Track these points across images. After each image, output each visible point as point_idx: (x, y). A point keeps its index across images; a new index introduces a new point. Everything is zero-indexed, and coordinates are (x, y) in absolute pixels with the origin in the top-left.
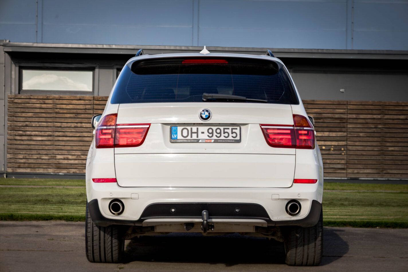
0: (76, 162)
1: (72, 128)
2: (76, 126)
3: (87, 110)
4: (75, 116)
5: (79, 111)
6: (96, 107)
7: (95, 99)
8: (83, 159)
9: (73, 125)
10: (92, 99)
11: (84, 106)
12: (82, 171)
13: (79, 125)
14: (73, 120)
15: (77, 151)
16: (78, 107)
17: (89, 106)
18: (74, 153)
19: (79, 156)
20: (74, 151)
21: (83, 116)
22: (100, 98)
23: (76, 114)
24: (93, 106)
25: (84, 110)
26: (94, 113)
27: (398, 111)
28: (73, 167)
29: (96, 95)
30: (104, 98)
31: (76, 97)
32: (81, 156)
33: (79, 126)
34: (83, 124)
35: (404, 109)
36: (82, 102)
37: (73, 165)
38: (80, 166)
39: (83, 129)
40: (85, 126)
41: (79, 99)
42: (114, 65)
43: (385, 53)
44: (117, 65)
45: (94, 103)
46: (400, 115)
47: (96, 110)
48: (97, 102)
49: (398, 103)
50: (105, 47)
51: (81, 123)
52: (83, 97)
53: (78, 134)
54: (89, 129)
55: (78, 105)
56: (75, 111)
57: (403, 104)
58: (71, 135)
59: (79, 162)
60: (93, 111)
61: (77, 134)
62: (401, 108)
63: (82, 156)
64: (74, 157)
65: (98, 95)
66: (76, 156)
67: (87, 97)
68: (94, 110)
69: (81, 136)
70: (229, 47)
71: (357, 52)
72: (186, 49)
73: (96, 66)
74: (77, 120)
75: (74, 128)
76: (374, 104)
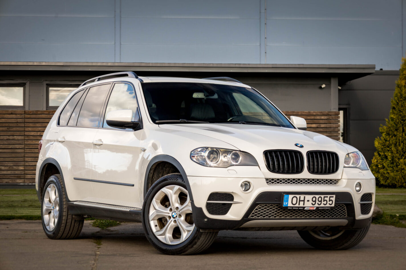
0: (9, 172)
1: (4, 141)
2: (8, 138)
3: (18, 124)
4: (7, 129)
5: (11, 125)
6: (27, 120)
7: (26, 113)
8: (15, 169)
9: (5, 138)
10: (23, 113)
11: (15, 119)
12: (15, 181)
13: (11, 137)
14: (5, 133)
15: (10, 163)
16: (10, 121)
17: (21, 120)
18: (6, 164)
19: (12, 167)
20: (7, 163)
21: (14, 129)
22: (30, 112)
23: (8, 128)
24: (24, 120)
25: (15, 124)
26: (26, 126)
27: (309, 120)
28: (6, 177)
29: (27, 109)
30: (35, 112)
31: (7, 111)
32: (13, 167)
33: (11, 139)
34: (15, 137)
35: (316, 118)
36: (14, 116)
37: (5, 175)
38: (12, 177)
39: (15, 141)
40: (17, 138)
41: (11, 113)
42: (43, 81)
43: (297, 66)
44: (46, 81)
45: (26, 117)
46: (312, 124)
47: (27, 124)
48: (28, 116)
49: (309, 112)
50: (35, 64)
51: (13, 136)
52: (15, 111)
53: (11, 147)
54: (20, 141)
55: (10, 119)
56: (7, 125)
57: (314, 114)
58: (3, 147)
59: (11, 173)
60: (24, 124)
61: (9, 146)
62: (313, 118)
63: (15, 167)
64: (6, 168)
65: (29, 109)
66: (9, 167)
67: (19, 110)
68: (26, 124)
69: (13, 148)
70: (152, 63)
71: (271, 66)
72: (112, 65)
73: (27, 82)
74: (10, 133)
75: (6, 141)
76: (288, 114)
